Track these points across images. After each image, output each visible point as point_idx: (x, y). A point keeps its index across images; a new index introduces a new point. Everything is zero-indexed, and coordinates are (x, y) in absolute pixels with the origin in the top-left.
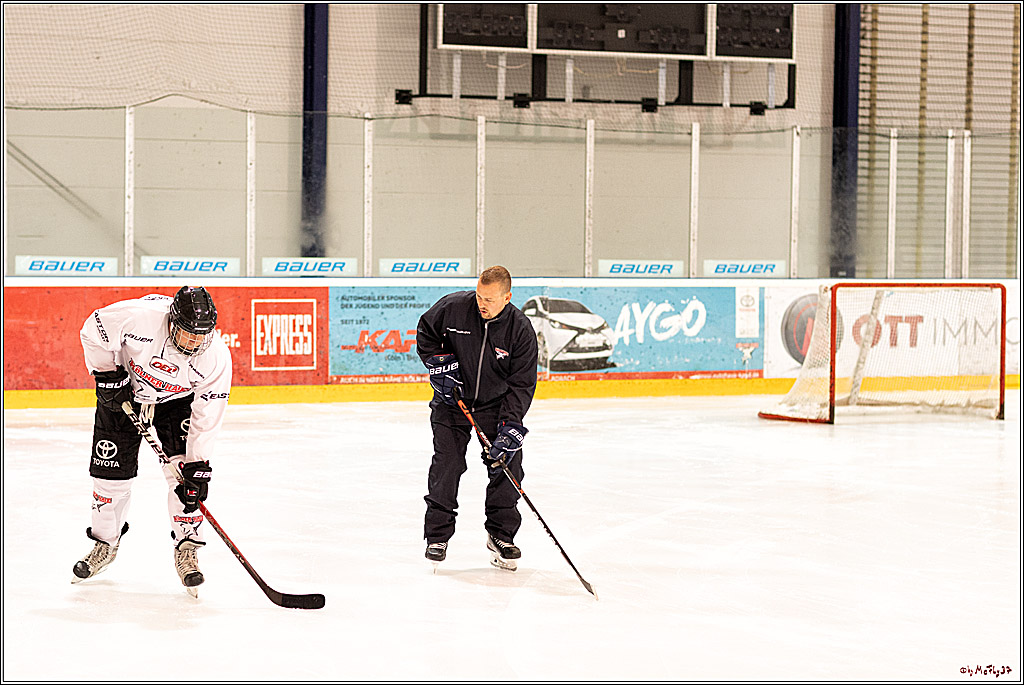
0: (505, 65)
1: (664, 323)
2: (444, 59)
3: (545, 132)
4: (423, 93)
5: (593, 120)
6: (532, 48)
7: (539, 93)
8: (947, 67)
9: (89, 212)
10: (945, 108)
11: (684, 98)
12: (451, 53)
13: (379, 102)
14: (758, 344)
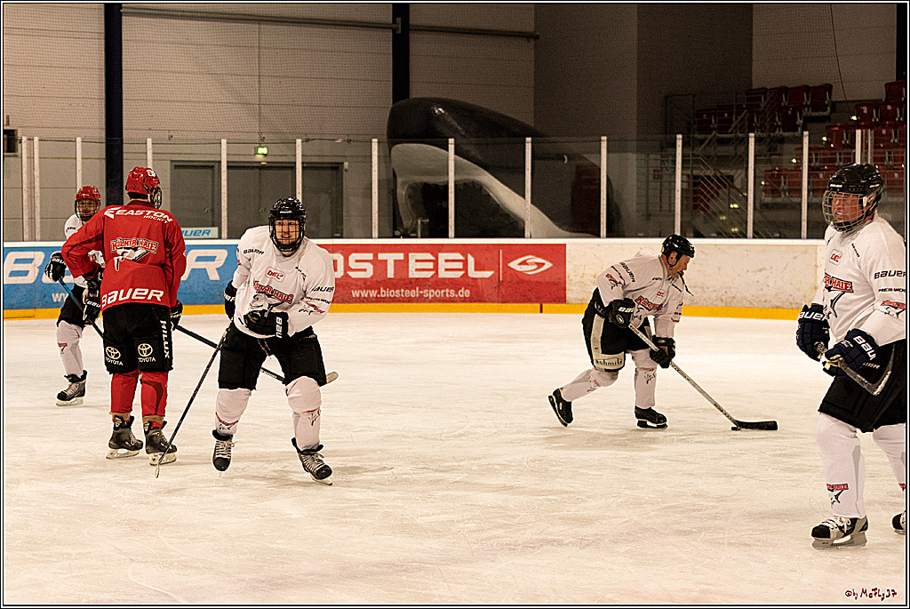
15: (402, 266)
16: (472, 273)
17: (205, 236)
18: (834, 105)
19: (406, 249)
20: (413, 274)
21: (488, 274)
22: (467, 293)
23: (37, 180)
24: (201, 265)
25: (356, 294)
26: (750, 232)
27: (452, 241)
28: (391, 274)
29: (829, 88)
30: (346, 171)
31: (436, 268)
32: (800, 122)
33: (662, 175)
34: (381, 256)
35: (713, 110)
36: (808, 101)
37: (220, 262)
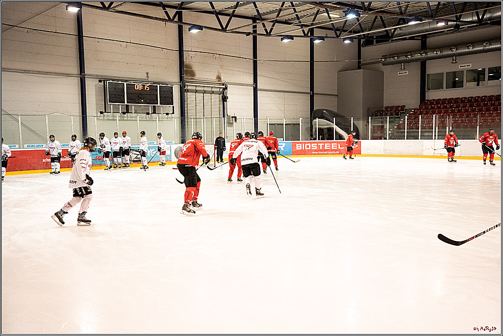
0: (121, 107)
1: (153, 153)
2: (109, 106)
3: (129, 119)
4: (105, 112)
5: (139, 116)
6: (126, 103)
7: (128, 112)
8: (200, 107)
9: (39, 135)
10: (200, 115)
11: (154, 112)
12: (110, 104)
13: (97, 114)
14: (170, 156)
15: (323, 146)
16: (339, 148)
18: (406, 110)
19: (324, 143)
20: (326, 148)
22: (338, 152)
25: (313, 153)
26: (406, 138)
27: (334, 140)
28: (321, 148)
29: (405, 106)
31: (331, 147)
32: (399, 113)
33: (367, 125)
34: (319, 144)
35: (378, 111)
36: (400, 109)
37: (283, 146)
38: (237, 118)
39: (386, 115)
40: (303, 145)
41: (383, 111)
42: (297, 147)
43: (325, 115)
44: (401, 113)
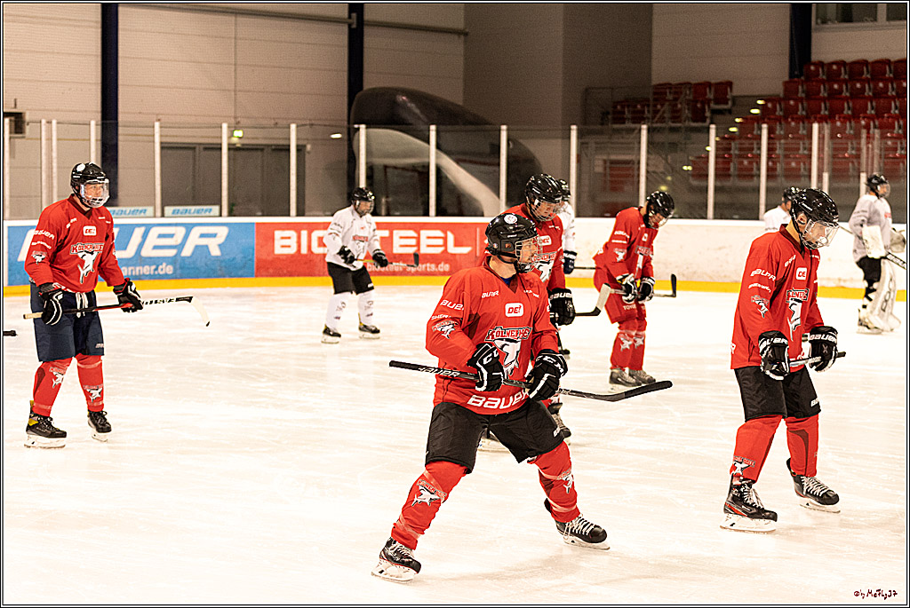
15: (387, 242)
16: (452, 249)
17: (207, 214)
18: (734, 99)
19: (391, 227)
20: (397, 250)
21: (465, 250)
22: (447, 267)
23: (55, 161)
24: (204, 241)
27: (433, 219)
29: (730, 84)
30: (309, 153)
31: (418, 244)
32: (708, 114)
35: (627, 102)
36: (710, 95)
37: (221, 239)
38: (27, 117)
39: (639, 119)
40: (304, 233)
41: (645, 102)
42: (278, 243)
43: (405, 115)
44: (714, 112)
